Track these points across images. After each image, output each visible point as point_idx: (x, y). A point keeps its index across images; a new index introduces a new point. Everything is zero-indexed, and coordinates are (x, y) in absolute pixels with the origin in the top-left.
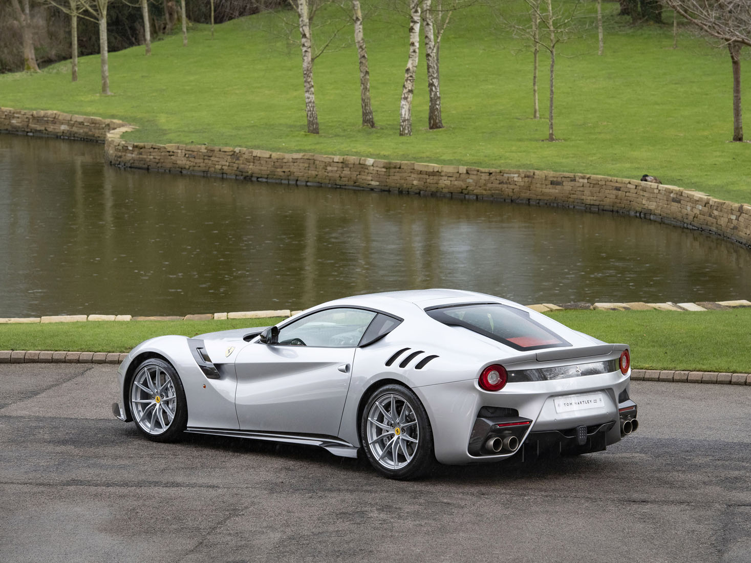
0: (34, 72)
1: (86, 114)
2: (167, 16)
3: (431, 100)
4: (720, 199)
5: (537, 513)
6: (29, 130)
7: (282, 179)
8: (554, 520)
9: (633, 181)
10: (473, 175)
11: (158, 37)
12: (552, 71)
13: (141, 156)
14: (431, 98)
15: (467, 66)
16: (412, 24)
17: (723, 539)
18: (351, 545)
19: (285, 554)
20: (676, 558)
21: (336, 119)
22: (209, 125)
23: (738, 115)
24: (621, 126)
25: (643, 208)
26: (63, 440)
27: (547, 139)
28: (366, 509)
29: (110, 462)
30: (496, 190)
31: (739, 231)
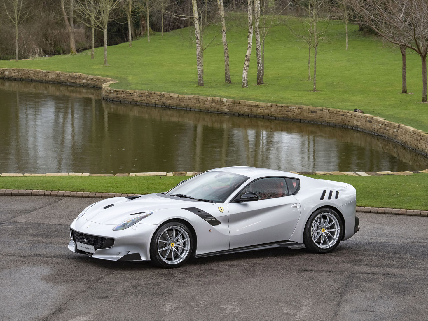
0: (74, 54)
1: (95, 75)
2: (142, 28)
3: (258, 70)
4: (390, 121)
5: (257, 275)
6: (68, 82)
7: (183, 108)
8: (265, 279)
9: (350, 111)
10: (274, 107)
11: (137, 38)
12: (315, 58)
13: (117, 95)
14: (258, 69)
15: (281, 54)
16: (249, 34)
17: (345, 290)
18: (162, 290)
19: (129, 294)
20: (319, 299)
21: (213, 79)
22: (152, 81)
23: (404, 81)
24: (349, 84)
25: (354, 125)
26: (38, 235)
27: (312, 91)
28: (175, 272)
29: (57, 246)
30: (285, 115)
31: (398, 137)
